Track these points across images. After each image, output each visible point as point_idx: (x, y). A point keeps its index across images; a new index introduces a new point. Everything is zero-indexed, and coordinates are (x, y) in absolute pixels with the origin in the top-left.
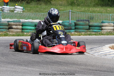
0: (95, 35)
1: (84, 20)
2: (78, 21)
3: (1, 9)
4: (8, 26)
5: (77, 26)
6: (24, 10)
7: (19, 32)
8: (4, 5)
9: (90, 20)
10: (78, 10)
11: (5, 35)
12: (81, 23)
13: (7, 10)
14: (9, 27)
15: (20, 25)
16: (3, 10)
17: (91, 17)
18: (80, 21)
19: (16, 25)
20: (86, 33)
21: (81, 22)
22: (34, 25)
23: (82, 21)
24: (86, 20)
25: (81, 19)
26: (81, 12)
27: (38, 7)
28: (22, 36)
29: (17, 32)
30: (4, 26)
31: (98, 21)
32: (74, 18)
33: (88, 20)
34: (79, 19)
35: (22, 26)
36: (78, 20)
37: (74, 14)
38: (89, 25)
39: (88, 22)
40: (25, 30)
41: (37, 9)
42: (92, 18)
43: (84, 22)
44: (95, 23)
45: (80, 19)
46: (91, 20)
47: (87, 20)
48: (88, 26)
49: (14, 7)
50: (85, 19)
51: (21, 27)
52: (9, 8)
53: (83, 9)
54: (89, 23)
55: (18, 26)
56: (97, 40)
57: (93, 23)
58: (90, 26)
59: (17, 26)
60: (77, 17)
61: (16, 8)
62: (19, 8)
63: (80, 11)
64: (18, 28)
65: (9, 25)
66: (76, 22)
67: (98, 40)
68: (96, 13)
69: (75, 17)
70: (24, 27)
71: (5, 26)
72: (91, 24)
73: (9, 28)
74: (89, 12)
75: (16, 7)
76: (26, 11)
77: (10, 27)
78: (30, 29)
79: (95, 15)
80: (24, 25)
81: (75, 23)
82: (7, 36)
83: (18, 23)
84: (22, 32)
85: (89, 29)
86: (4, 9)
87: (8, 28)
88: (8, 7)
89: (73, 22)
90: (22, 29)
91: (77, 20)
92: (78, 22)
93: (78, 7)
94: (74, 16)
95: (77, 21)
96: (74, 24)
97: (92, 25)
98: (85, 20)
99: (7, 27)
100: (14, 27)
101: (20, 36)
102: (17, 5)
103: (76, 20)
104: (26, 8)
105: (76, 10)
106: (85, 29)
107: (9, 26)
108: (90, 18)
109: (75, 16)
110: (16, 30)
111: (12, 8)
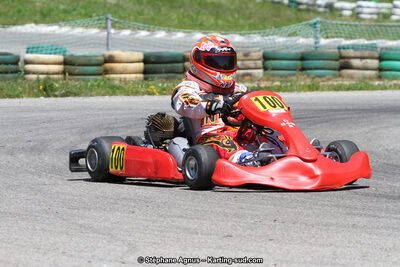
3: (353, 10)
4: (337, 60)
7: (371, 78)
15: (372, 58)
16: (358, 13)
19: (362, 58)
29: (365, 78)
30: (327, 60)
35: (381, 59)
40: (388, 73)
55: (368, 61)
59: (364, 61)
61: (395, 7)
64: (367, 65)
65: (342, 57)
71: (330, 61)
77: (344, 63)
80: (386, 56)
83: (367, 52)
84: (380, 77)
86: (360, 9)
87: (338, 67)
88: (372, 4)
90: (380, 69)
99: (336, 64)
100: (356, 62)
107: (342, 61)
110: (361, 72)
111: (382, 8)
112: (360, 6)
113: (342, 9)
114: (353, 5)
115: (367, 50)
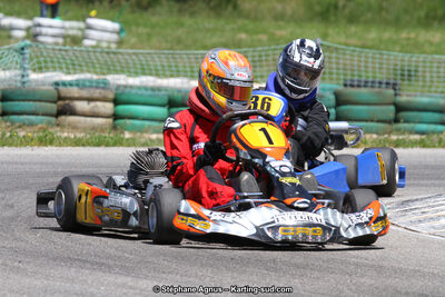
0: (423, 144)
1: (377, 80)
2: (352, 86)
3: (28, 29)
4: (55, 102)
5: (344, 108)
6: (123, 35)
7: (102, 129)
8: (42, 15)
9: (399, 82)
10: (353, 41)
11: (43, 142)
12: (363, 93)
13: (54, 36)
14: (62, 107)
15: (104, 100)
16: (36, 36)
17: (406, 68)
18: (359, 86)
19: (90, 100)
20: (382, 137)
21: (363, 90)
22: (165, 100)
23: (365, 86)
24: (385, 81)
25: (363, 79)
26: (363, 47)
27: (182, 25)
28: (115, 145)
29: (94, 128)
30: (40, 101)
31: (433, 89)
32: (335, 71)
33: (392, 81)
34: (356, 78)
35: (116, 102)
36: (349, 83)
37: (334, 55)
38: (395, 104)
39: (391, 92)
40: (128, 121)
41: (180, 32)
42: (409, 75)
43: (376, 90)
44: (422, 96)
45: (360, 76)
46: (406, 82)
47: (387, 84)
48: (392, 108)
49: (84, 21)
50: (379, 77)
51: (108, 107)
52: (63, 28)
53: (373, 35)
54: (396, 95)
55: (99, 104)
56: (426, 167)
57: (413, 93)
58: (399, 108)
59: (93, 104)
60: (344, 69)
61: (89, 27)
62: (102, 29)
63: (359, 43)
64: (96, 110)
65: (60, 98)
66: (341, 88)
67: (433, 167)
68: (424, 52)
69: (338, 69)
70: (122, 109)
71: (43, 104)
72: (403, 99)
73: (62, 112)
74: (398, 48)
75: (91, 21)
76: (133, 40)
77: (64, 107)
78: (145, 116)
79: (424, 62)
80: (124, 98)
81: (337, 94)
82: (51, 143)
83: (98, 91)
84: (114, 128)
85: (396, 120)
86: (38, 29)
87: (55, 112)
88: (57, 22)
89: (330, 90)
90: (116, 117)
91: (345, 80)
92: (349, 90)
93: (353, 29)
94: (334, 66)
95: (345, 85)
96: (332, 97)
97: (409, 102)
98: (380, 83)
99: (53, 107)
100: (81, 106)
101: (107, 145)
102: (93, 13)
103: (342, 82)
104: (134, 28)
105: (343, 39)
106: (378, 121)
107: (61, 103)
108: (402, 75)
109: (337, 63)
110: (89, 119)
111: (72, 28)
112: (39, 25)
113: (12, 28)
114: (28, 23)
115: (97, 87)
